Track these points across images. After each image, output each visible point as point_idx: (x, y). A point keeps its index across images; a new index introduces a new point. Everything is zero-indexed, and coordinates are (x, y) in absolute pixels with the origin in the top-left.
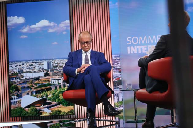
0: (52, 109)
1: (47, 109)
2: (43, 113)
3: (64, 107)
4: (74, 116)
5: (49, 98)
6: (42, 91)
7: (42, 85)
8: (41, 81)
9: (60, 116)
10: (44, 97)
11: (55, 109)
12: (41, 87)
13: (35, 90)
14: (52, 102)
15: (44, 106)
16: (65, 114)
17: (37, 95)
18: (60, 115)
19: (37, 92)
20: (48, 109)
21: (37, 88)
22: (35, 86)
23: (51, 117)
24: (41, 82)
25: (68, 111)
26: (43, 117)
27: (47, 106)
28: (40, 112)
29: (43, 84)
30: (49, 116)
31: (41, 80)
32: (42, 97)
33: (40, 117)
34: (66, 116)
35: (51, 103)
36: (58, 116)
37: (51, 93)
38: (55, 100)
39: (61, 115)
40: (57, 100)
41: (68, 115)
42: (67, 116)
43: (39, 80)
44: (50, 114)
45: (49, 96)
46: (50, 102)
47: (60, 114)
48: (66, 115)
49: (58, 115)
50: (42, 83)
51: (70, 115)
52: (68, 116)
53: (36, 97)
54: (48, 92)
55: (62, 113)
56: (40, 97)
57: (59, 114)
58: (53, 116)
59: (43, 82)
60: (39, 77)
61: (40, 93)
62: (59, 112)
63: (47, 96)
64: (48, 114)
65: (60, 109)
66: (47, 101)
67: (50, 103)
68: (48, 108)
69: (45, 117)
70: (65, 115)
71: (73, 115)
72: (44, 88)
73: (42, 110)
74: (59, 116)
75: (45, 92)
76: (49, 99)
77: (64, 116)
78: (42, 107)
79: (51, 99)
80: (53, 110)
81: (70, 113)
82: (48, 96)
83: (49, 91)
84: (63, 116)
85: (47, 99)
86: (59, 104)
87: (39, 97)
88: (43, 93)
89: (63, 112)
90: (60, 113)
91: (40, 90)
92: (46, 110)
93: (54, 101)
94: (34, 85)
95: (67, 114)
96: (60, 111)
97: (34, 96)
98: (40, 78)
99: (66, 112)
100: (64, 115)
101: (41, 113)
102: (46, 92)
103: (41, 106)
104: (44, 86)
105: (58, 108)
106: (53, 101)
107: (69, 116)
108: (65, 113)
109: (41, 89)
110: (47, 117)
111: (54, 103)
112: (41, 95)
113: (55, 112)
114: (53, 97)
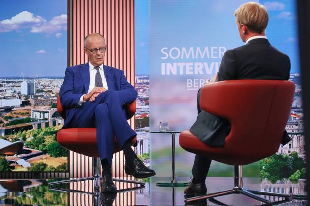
0: (33, 161)
1: (23, 160)
2: (16, 167)
3: (52, 158)
4: (68, 174)
5: (28, 142)
6: (17, 130)
7: (17, 120)
8: (15, 113)
9: (45, 174)
10: (19, 140)
11: (37, 160)
12: (15, 124)
13: (4, 129)
14: (32, 149)
15: (19, 156)
16: (53, 170)
17: (8, 137)
18: (45, 172)
19: (7, 132)
20: (25, 160)
21: (7, 124)
22: (6, 122)
23: (30, 174)
24: (15, 116)
25: (58, 166)
26: (15, 174)
27: (23, 155)
28: (12, 165)
29: (18, 119)
30: (26, 172)
31: (16, 112)
32: (16, 140)
33: (11, 174)
34: (54, 174)
35: (30, 151)
36: (41, 174)
37: (31, 135)
38: (38, 146)
39: (47, 172)
40: (41, 146)
41: (58, 172)
42: (56, 173)
43: (13, 112)
44: (28, 168)
45: (28, 140)
46: (30, 149)
47: (45, 170)
48: (54, 172)
49: (41, 172)
50: (17, 117)
51: (62, 172)
52: (58, 174)
53: (6, 139)
54: (27, 133)
55: (48, 169)
56: (12, 139)
57: (43, 169)
58: (32, 172)
59: (19, 116)
60: (13, 107)
61: (13, 134)
62: (43, 167)
63: (24, 139)
64: (25, 170)
65: (45, 162)
66: (24, 148)
67: (29, 150)
68: (26, 158)
69: (19, 174)
71: (66, 172)
72: (19, 125)
73: (15, 162)
74: (43, 172)
75: (22, 132)
76: (27, 145)
77: (51, 174)
78: (15, 156)
79: (31, 145)
80: (33, 162)
81: (61, 169)
82: (26, 139)
83: (28, 131)
84: (49, 174)
85: (25, 144)
86: (44, 152)
87: (11, 140)
88: (18, 134)
89: (50, 166)
90: (45, 168)
91: (13, 129)
92: (21, 162)
93: (36, 148)
94: (3, 120)
95: (56, 170)
96: (45, 165)
97: (3, 138)
98: (15, 109)
99: (55, 167)
100: (51, 172)
101: (13, 167)
102: (24, 133)
103: (13, 155)
104: (21, 121)
105: (42, 159)
106: (33, 148)
107: (60, 174)
108: (52, 168)
109: (14, 126)
110: (23, 174)
111: (35, 151)
112: (15, 136)
113: (36, 166)
114: (34, 141)
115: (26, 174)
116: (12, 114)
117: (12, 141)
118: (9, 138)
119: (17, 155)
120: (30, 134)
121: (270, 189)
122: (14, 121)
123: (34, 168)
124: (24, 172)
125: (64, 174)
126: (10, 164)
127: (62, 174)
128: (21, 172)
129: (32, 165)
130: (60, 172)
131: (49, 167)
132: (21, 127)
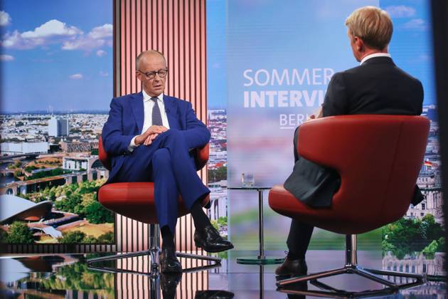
0: (65, 228)
1: (51, 227)
2: (42, 238)
3: (91, 224)
4: (114, 246)
5: (58, 202)
6: (43, 186)
7: (43, 171)
8: (40, 162)
9: (82, 247)
10: (46, 200)
11: (72, 228)
12: (40, 177)
13: (26, 184)
14: (64, 213)
15: (46, 222)
16: (94, 241)
17: (31, 196)
18: (83, 244)
19: (30, 189)
20: (55, 228)
21: (30, 178)
22: (27, 175)
23: (62, 247)
24: (40, 166)
25: (100, 235)
26: (41, 247)
27: (52, 221)
28: (36, 234)
29: (45, 170)
30: (57, 244)
31: (42, 160)
32: (42, 199)
33: (35, 247)
34: (95, 247)
35: (62, 215)
36: (77, 246)
37: (63, 193)
38: (72, 208)
39: (85, 244)
40: (76, 208)
41: (101, 244)
42: (98, 246)
43: (37, 161)
44: (59, 239)
45: (59, 199)
46: (61, 212)
47: (82, 242)
48: (95, 244)
49: (77, 244)
50: (44, 168)
51: (106, 244)
52: (101, 247)
53: (28, 199)
54: (57, 189)
55: (86, 240)
56: (37, 199)
57: (79, 240)
58: (64, 244)
59: (45, 166)
60: (37, 154)
61: (38, 191)
62: (80, 237)
63: (54, 198)
64: (54, 241)
65: (82, 230)
66: (53, 210)
67: (60, 214)
68: (55, 225)
69: (46, 247)
70: (93, 244)
71: (111, 244)
72: (46, 179)
73: (40, 231)
74: (80, 245)
75: (50, 189)
76: (58, 206)
77: (90, 247)
78: (40, 222)
79: (62, 206)
80: (66, 231)
81: (104, 241)
82: (56, 198)
83: (59, 187)
84: (88, 247)
85: (54, 205)
86: (81, 217)
87: (35, 200)
88: (44, 191)
89: (90, 236)
90: (82, 238)
91: (38, 184)
92: (50, 230)
93: (70, 210)
94: (23, 171)
95: (97, 241)
96: (82, 235)
97: (23, 197)
98: (40, 157)
99: (97, 237)
100: (90, 244)
101: (38, 238)
102: (53, 189)
103: (38, 221)
104: (49, 173)
105: (79, 226)
106: (66, 211)
107: (103, 246)
108: (93, 239)
109: (40, 180)
110: (51, 247)
111: (69, 215)
112: (41, 194)
113: (70, 236)
114: (67, 200)
115: (56, 247)
116: (36, 163)
117: (37, 202)
118: (33, 197)
119: (43, 221)
120: (62, 191)
121: (395, 267)
122: (39, 173)
123: (67, 239)
124: (53, 245)
125: (109, 246)
126: (34, 233)
127: (106, 247)
128: (48, 245)
129: (64, 234)
130: (103, 244)
131: (87, 237)
132: (48, 182)
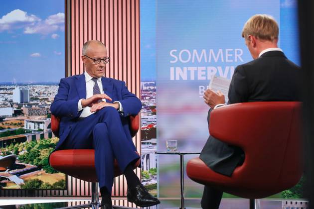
0: (26, 177)
1: (15, 176)
2: (8, 184)
3: (48, 174)
4: (66, 191)
5: (21, 156)
6: (9, 142)
7: (9, 131)
8: (6, 124)
9: (40, 192)
10: (11, 154)
11: (32, 177)
12: (6, 136)
14: (26, 164)
15: (11, 172)
16: (49, 187)
18: (41, 189)
20: (18, 176)
23: (24, 192)
24: (6, 127)
25: (54, 182)
26: (7, 192)
27: (16, 171)
28: (3, 181)
29: (10, 130)
30: (19, 189)
31: (8, 122)
32: (8, 153)
33: (3, 192)
34: (51, 192)
35: (24, 166)
36: (36, 191)
37: (25, 148)
38: (32, 161)
39: (42, 190)
40: (35, 161)
41: (55, 189)
42: (53, 191)
43: (4, 123)
44: (21, 185)
45: (21, 154)
46: (23, 164)
47: (40, 188)
48: (50, 190)
49: (36, 189)
50: (9, 128)
51: (59, 189)
52: (55, 192)
54: (20, 145)
55: (43, 186)
56: (4, 153)
57: (38, 187)
58: (25, 190)
59: (11, 127)
60: (4, 117)
61: (4, 146)
62: (38, 184)
63: (17, 152)
64: (17, 187)
65: (40, 178)
66: (17, 162)
67: (22, 165)
68: (18, 174)
69: (11, 192)
70: (49, 189)
71: (63, 190)
72: (11, 137)
73: (6, 179)
74: (38, 190)
75: (14, 145)
76: (20, 159)
77: (47, 192)
78: (6, 172)
79: (24, 159)
80: (27, 179)
81: (58, 187)
82: (19, 152)
83: (21, 143)
84: (45, 191)
85: (17, 158)
86: (39, 167)
87: (2, 154)
88: (10, 147)
89: (46, 183)
90: (40, 185)
91: (4, 141)
92: (13, 178)
93: (30, 162)
95: (52, 187)
96: (40, 182)
98: (6, 119)
99: (52, 184)
100: (46, 190)
101: (5, 184)
102: (16, 145)
103: (5, 171)
104: (13, 133)
105: (37, 175)
106: (27, 163)
107: (57, 191)
108: (49, 186)
109: (6, 138)
110: (15, 191)
111: (29, 166)
112: (7, 150)
113: (30, 183)
114: (28, 154)
115: (19, 192)
116: (3, 124)
117: (4, 155)
119: (9, 171)
120: (24, 146)
122: (5, 132)
123: (28, 185)
124: (17, 190)
125: (61, 191)
126: (1, 181)
127: (59, 192)
128: (13, 190)
129: (25, 181)
130: (57, 189)
131: (44, 184)
132: (13, 139)
